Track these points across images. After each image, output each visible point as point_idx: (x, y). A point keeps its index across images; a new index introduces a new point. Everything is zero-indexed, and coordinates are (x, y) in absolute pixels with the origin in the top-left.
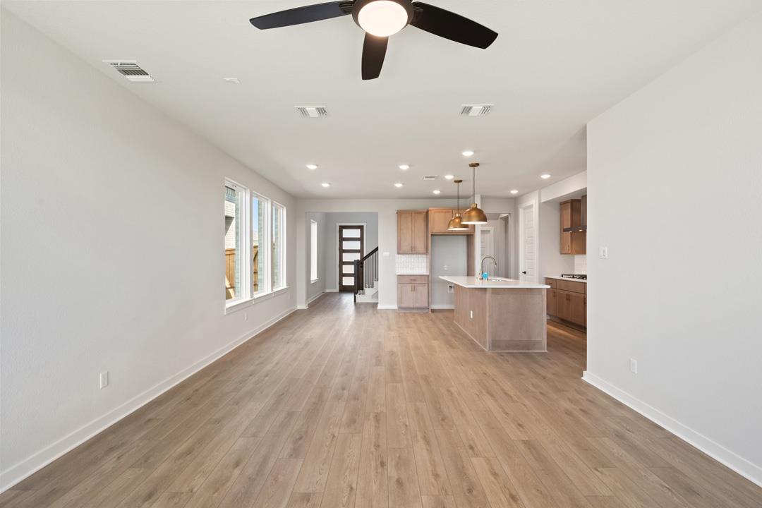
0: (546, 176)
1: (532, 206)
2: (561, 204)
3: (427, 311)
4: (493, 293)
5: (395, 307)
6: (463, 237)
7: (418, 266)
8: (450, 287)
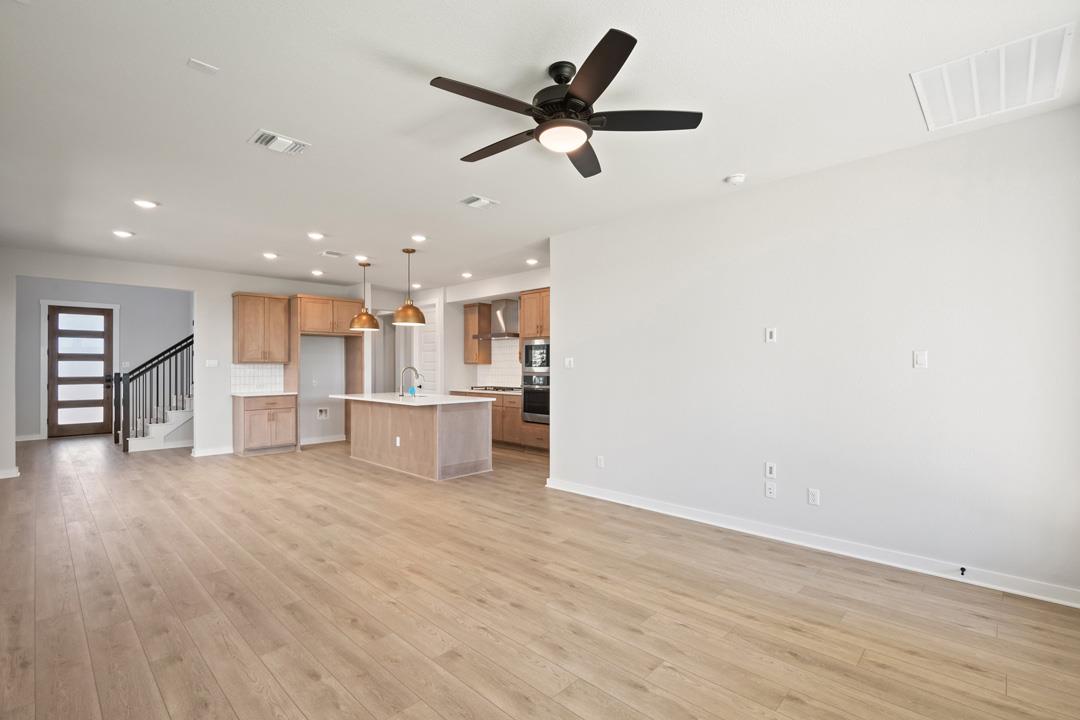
2: (465, 307)
3: (293, 449)
4: (443, 411)
5: (230, 450)
6: (338, 339)
7: (270, 382)
8: (321, 411)
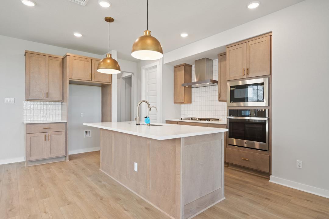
0: (184, 35)
1: (156, 67)
2: (175, 67)
8: (86, 132)
